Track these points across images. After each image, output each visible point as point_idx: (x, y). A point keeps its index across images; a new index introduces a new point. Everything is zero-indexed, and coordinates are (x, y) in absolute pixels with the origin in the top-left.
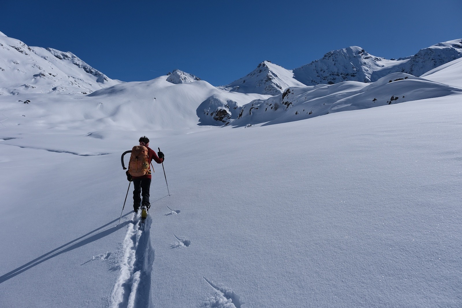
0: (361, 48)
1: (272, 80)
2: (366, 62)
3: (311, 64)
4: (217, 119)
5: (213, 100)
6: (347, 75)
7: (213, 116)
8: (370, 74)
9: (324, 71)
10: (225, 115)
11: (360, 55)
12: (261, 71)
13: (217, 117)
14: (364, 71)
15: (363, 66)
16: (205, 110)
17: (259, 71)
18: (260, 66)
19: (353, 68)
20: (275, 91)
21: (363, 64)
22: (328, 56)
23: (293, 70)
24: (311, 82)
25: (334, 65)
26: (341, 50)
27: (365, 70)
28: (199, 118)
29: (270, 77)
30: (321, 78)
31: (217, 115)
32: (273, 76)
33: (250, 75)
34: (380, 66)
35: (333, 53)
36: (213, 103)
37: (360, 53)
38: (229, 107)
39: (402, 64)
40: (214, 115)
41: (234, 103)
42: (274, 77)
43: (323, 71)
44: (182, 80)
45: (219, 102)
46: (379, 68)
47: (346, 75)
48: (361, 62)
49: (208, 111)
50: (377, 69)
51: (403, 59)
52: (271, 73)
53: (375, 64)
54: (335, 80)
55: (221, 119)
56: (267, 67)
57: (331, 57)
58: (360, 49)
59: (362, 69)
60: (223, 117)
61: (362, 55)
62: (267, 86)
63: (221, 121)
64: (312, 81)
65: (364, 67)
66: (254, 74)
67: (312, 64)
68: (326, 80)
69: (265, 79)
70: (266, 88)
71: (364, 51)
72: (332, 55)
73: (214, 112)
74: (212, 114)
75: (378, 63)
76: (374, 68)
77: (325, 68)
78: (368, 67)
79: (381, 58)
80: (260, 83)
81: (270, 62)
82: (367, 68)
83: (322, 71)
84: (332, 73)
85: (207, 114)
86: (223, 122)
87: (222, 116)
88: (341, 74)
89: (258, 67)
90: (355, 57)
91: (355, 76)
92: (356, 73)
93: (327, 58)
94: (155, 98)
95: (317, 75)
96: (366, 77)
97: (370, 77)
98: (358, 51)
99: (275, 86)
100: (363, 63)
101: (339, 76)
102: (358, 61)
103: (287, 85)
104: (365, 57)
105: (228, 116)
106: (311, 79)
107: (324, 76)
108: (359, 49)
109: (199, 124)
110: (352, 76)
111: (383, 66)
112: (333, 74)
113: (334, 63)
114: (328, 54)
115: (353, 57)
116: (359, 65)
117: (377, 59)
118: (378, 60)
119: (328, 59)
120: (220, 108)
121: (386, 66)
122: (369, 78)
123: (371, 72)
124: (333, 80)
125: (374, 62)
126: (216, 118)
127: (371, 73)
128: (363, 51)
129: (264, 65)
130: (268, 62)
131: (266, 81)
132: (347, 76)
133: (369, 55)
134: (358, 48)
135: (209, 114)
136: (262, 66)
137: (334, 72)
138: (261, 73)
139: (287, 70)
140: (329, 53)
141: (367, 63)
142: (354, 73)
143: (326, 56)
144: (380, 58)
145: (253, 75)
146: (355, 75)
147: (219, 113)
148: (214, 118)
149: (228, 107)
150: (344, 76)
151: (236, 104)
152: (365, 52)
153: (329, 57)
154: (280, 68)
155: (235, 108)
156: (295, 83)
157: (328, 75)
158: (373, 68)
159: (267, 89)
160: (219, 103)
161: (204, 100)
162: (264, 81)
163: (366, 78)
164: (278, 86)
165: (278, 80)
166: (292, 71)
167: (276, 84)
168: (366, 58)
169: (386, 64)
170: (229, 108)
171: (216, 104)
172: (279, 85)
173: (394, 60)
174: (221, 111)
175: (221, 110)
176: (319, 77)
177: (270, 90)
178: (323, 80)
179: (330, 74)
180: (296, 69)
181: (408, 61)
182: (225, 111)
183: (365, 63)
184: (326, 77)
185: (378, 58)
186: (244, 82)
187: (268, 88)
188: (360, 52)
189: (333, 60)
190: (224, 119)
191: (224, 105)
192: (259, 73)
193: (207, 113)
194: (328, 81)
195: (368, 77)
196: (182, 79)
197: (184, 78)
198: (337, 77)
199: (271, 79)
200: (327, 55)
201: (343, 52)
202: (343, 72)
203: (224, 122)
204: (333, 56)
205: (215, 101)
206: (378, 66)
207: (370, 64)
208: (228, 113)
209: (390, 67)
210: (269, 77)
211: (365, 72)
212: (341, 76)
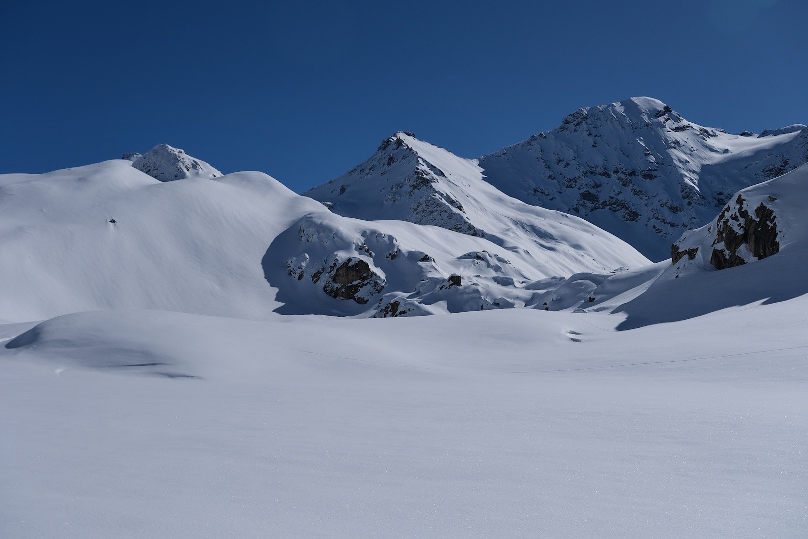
0: (660, 102)
1: (433, 184)
2: (678, 139)
3: (529, 144)
4: (334, 294)
5: (311, 230)
6: (633, 173)
7: (322, 283)
8: (694, 172)
9: (568, 164)
10: (364, 279)
11: (662, 119)
12: (391, 160)
13: (336, 286)
14: (677, 163)
15: (673, 150)
16: (292, 261)
17: (386, 160)
18: (386, 147)
19: (647, 155)
20: (445, 215)
21: (673, 145)
22: (575, 121)
23: (479, 159)
24: (532, 192)
25: (593, 146)
26: (608, 106)
27: (680, 161)
28: (276, 290)
29: (425, 176)
30: (559, 182)
31: (335, 279)
32: (431, 172)
33: (358, 172)
34: (717, 151)
35: (587, 115)
36: (314, 239)
37: (659, 114)
38: (373, 254)
39: (778, 146)
40: (325, 278)
41: (386, 239)
42: (435, 176)
43: (564, 163)
44: (185, 170)
45: (337, 236)
46: (717, 158)
47: (630, 174)
48: (666, 141)
49: (304, 264)
50: (711, 158)
51: (776, 133)
52: (425, 166)
53: (704, 146)
54: (599, 189)
55: (350, 292)
56: (411, 149)
57: (584, 126)
58: (660, 104)
59: (672, 159)
60: (357, 287)
61: (667, 120)
62: (422, 201)
63: (352, 300)
64: (535, 191)
65: (676, 153)
66: (370, 169)
67: (533, 143)
68: (575, 189)
69: (411, 183)
70: (418, 206)
71: (670, 111)
72: (585, 118)
73: (323, 269)
74: (317, 276)
75: (710, 141)
76: (702, 155)
77: (569, 154)
78: (686, 153)
79: (714, 131)
80: (396, 193)
81: (413, 135)
82: (684, 157)
83: (562, 164)
84: (589, 169)
85: (301, 277)
86: (358, 302)
87: (355, 283)
88: (616, 172)
89: (380, 148)
90: (647, 125)
91: (655, 176)
92: (655, 170)
93: (572, 126)
94: (113, 221)
95: (548, 173)
96: (687, 180)
97: (696, 182)
98: (656, 110)
99: (444, 201)
100: (673, 142)
101: (609, 176)
102: (658, 137)
103: (475, 200)
104: (675, 126)
105: (376, 284)
106: (534, 186)
107: (568, 177)
108: (656, 103)
109: (278, 311)
110: (646, 176)
111: (726, 151)
112: (591, 173)
113: (591, 140)
114: (573, 116)
115: (642, 125)
116: (662, 146)
117: (706, 132)
118: (709, 135)
119: (575, 131)
120: (342, 256)
121: (734, 151)
122: (694, 183)
123: (698, 167)
124: (594, 187)
125: (701, 140)
126: (332, 291)
127: (698, 170)
128: (667, 109)
129: (400, 142)
130: (409, 135)
131: (414, 187)
132: (633, 177)
133: (685, 122)
134: (652, 101)
135: (307, 277)
136: (395, 146)
137: (596, 166)
138: (394, 165)
139: (462, 160)
140: (576, 115)
141: (682, 143)
142: (650, 170)
143: (567, 123)
144: (713, 129)
145: (367, 171)
146: (654, 173)
147: (341, 272)
148: (325, 291)
149: (367, 251)
150: (623, 177)
151: (394, 241)
152: (674, 113)
153: (578, 124)
154: (442, 151)
155: (394, 257)
156: (493, 194)
157: (578, 174)
158: (699, 157)
159: (420, 209)
160: (336, 239)
161: (280, 229)
162: (407, 188)
163: (687, 184)
164: (452, 202)
165: (447, 183)
166: (476, 162)
167: (445, 195)
168: (677, 129)
169: (733, 145)
170: (371, 255)
171: (328, 243)
172: (453, 198)
173: (749, 135)
174: (351, 264)
175: (350, 260)
176: (554, 178)
177: (432, 212)
178: (567, 187)
179: (585, 170)
180: (486, 157)
181: (796, 138)
182: (363, 265)
183: (677, 143)
184: (574, 180)
185: (709, 129)
186: (343, 190)
187: (424, 206)
188: (659, 111)
189: (590, 134)
190: (362, 293)
191: (354, 246)
192: (386, 165)
193: (299, 271)
194: (582, 191)
195: (691, 180)
196: (186, 167)
197: (193, 164)
198: (604, 179)
199: (428, 181)
200: (571, 119)
201: (615, 112)
202: (619, 167)
203: (361, 301)
204: (589, 121)
205: (322, 234)
206: (712, 150)
207: (691, 144)
208: (373, 274)
209: (748, 154)
210: (422, 175)
211: (680, 165)
212: (614, 176)
